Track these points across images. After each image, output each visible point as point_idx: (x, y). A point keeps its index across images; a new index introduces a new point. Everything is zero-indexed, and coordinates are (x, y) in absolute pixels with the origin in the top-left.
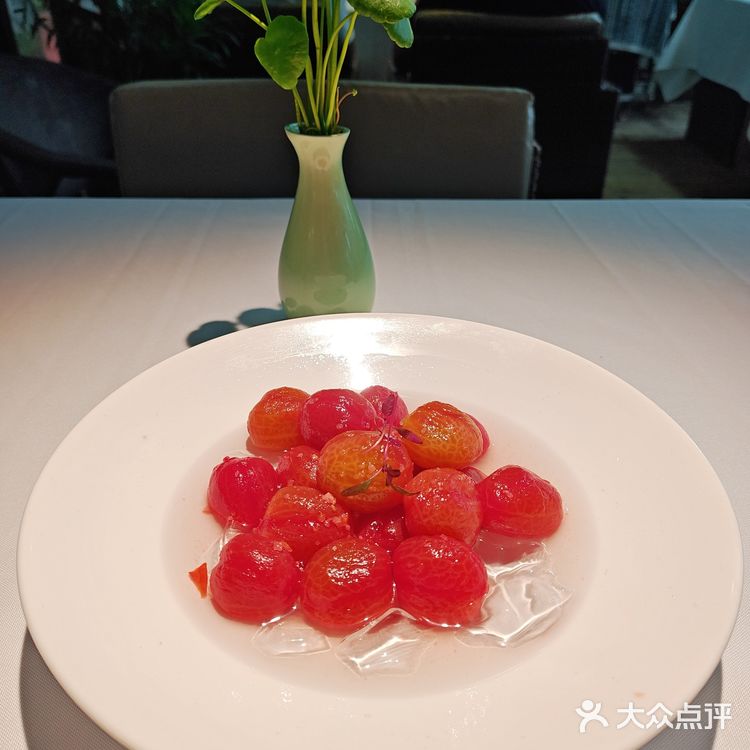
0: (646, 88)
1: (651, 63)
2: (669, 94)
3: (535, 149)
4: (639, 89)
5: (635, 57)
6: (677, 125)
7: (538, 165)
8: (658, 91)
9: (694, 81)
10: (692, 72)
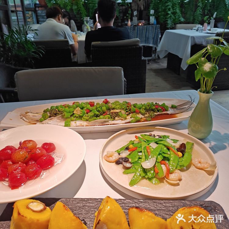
0: (155, 55)
1: (156, 49)
2: (161, 57)
3: (125, 80)
4: (153, 56)
5: (152, 47)
6: (164, 64)
7: (126, 84)
8: (158, 56)
9: (167, 53)
10: (166, 51)
